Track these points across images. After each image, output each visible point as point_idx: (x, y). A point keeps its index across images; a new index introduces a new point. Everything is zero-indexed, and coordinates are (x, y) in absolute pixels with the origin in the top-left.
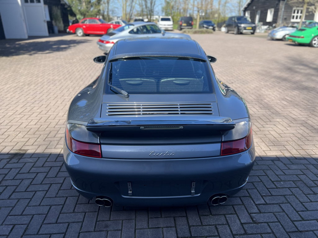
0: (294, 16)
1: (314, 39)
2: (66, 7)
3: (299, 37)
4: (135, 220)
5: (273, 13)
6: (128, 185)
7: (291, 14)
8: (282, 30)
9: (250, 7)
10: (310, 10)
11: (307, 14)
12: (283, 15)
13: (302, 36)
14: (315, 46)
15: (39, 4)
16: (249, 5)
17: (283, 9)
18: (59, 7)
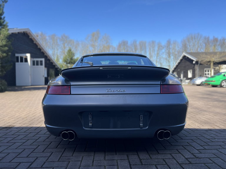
0: (206, 74)
1: (222, 82)
2: (58, 69)
3: (212, 81)
4: (94, 156)
5: (191, 72)
6: (89, 118)
7: (204, 72)
8: (199, 79)
9: (176, 70)
10: (216, 69)
11: (215, 72)
12: (199, 74)
13: (214, 80)
14: (224, 86)
15: (41, 66)
16: (175, 69)
17: (198, 70)
18: (54, 69)
